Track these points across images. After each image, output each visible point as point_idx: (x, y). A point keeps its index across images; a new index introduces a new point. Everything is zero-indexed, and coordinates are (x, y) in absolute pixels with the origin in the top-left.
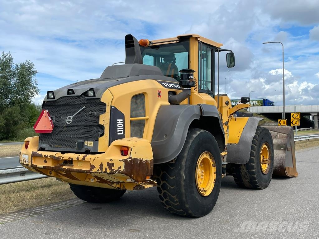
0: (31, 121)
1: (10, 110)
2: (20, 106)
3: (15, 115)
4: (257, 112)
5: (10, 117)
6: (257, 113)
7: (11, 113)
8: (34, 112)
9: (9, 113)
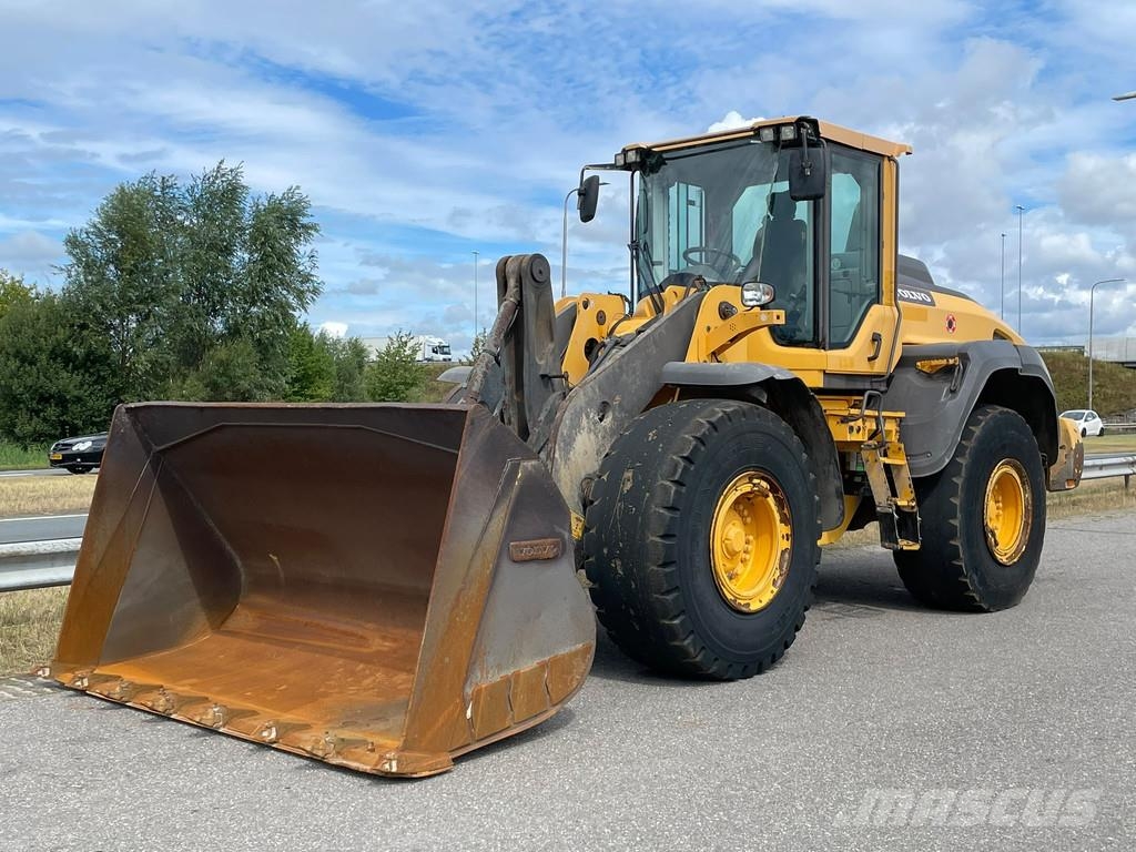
0: (308, 392)
1: (222, 354)
2: (259, 340)
3: (239, 372)
4: (1124, 360)
5: (225, 379)
6: (1123, 363)
7: (225, 365)
8: (318, 360)
9: (221, 363)
